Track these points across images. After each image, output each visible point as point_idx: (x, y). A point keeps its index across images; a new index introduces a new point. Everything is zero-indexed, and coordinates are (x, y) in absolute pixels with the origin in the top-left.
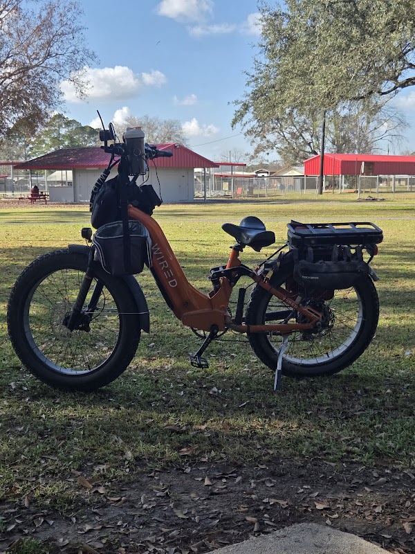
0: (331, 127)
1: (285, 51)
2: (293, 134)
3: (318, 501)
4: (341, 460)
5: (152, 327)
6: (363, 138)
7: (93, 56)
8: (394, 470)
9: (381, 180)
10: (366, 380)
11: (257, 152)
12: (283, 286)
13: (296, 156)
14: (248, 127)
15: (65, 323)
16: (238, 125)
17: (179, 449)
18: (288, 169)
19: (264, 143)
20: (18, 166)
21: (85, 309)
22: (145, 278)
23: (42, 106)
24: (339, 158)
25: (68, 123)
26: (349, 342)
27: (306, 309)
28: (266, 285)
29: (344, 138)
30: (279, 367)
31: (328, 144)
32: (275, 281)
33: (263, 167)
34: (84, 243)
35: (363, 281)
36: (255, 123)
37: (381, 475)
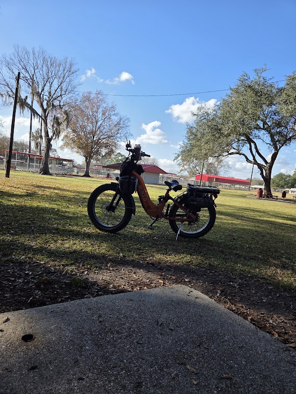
0: (206, 166)
1: (194, 139)
2: (193, 167)
3: (186, 278)
4: (197, 266)
5: (136, 214)
6: (215, 170)
7: (132, 135)
8: (216, 272)
9: (220, 185)
10: (208, 241)
11: (181, 171)
12: (183, 205)
13: (193, 174)
14: (179, 162)
15: (106, 208)
16: (175, 161)
17: (139, 255)
18: (190, 177)
19: (183, 168)
20: (103, 167)
21: (114, 205)
22: (135, 195)
23: (114, 149)
24: (208, 176)
25: (122, 156)
26: (204, 228)
27: (190, 214)
28: (177, 204)
29: (209, 170)
30: (179, 233)
31: (204, 171)
32: (180, 203)
33: (182, 176)
34: (116, 182)
35: (211, 207)
36: (181, 161)
37: (210, 273)
